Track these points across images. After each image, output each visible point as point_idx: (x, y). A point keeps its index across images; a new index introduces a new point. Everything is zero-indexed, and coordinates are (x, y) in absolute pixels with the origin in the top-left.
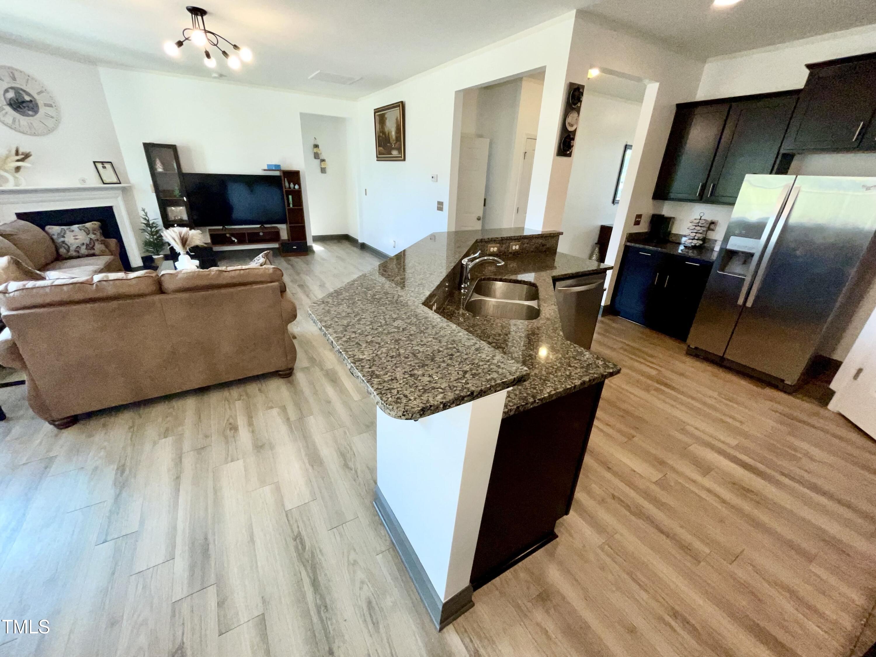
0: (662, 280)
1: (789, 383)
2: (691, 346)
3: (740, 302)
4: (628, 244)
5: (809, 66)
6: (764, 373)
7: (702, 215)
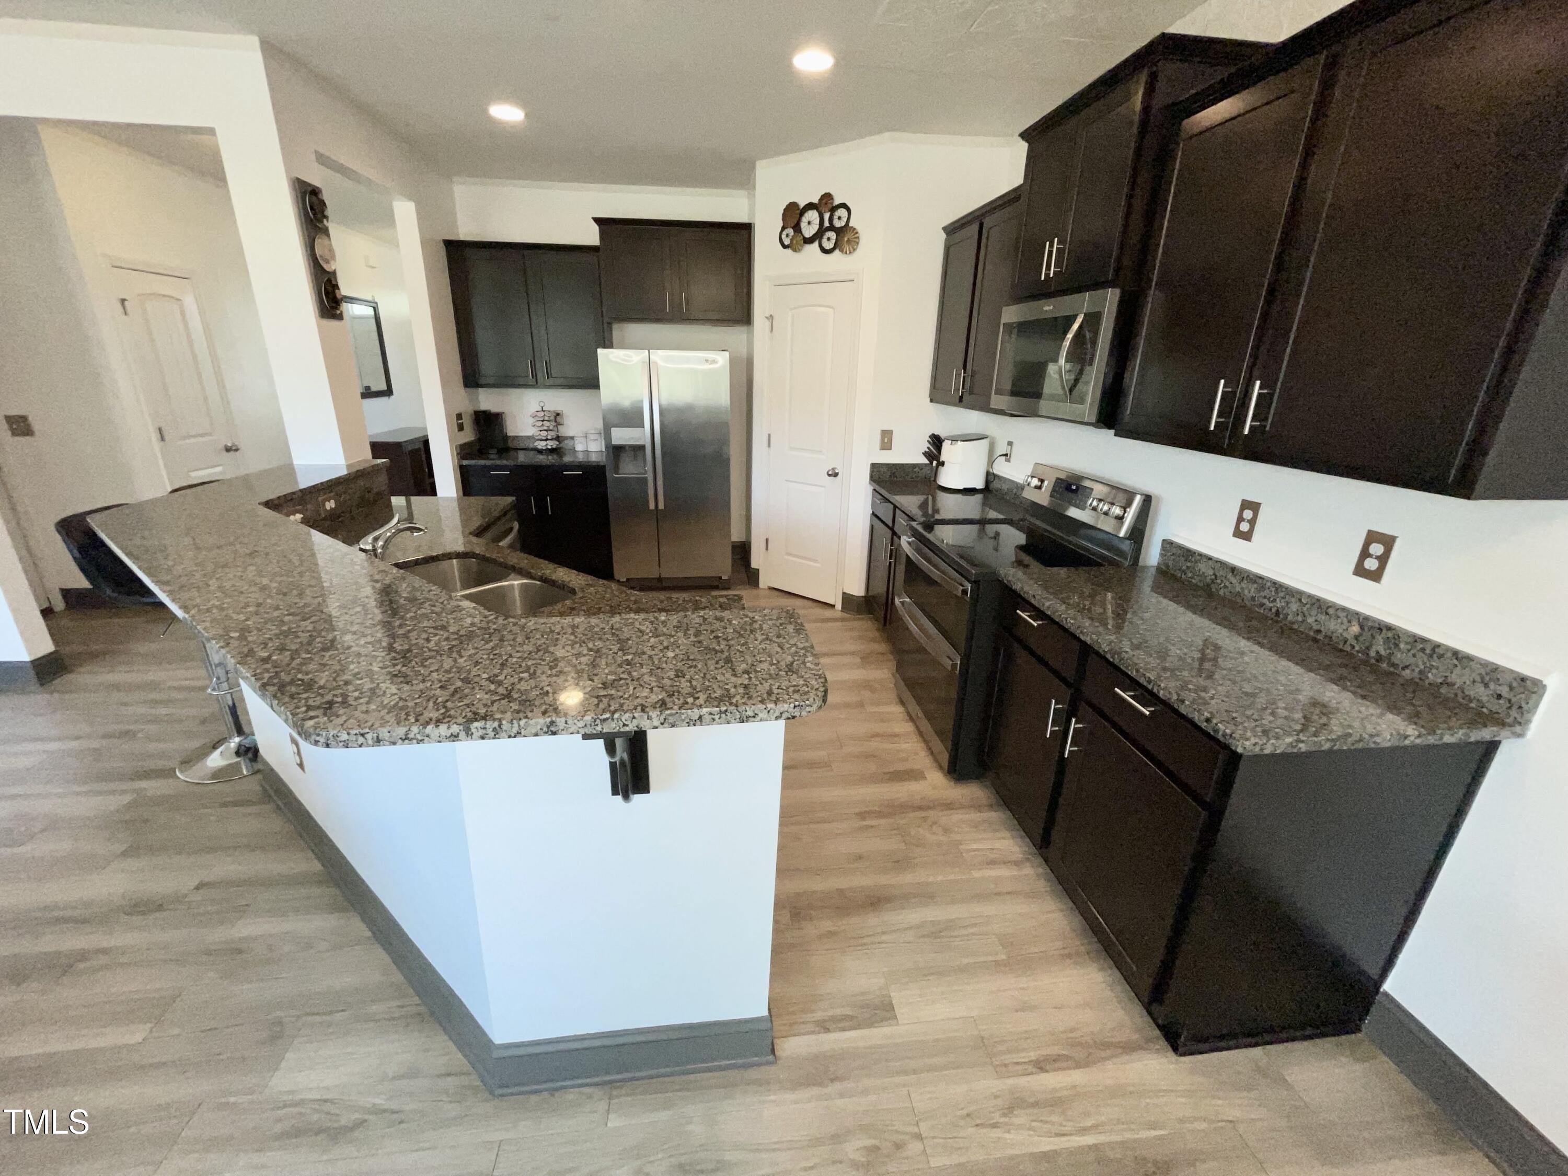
0: (541, 506)
1: (726, 578)
2: (621, 580)
3: (652, 506)
4: (465, 462)
5: (597, 220)
6: (705, 578)
7: (542, 404)
